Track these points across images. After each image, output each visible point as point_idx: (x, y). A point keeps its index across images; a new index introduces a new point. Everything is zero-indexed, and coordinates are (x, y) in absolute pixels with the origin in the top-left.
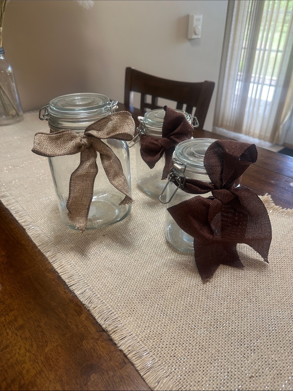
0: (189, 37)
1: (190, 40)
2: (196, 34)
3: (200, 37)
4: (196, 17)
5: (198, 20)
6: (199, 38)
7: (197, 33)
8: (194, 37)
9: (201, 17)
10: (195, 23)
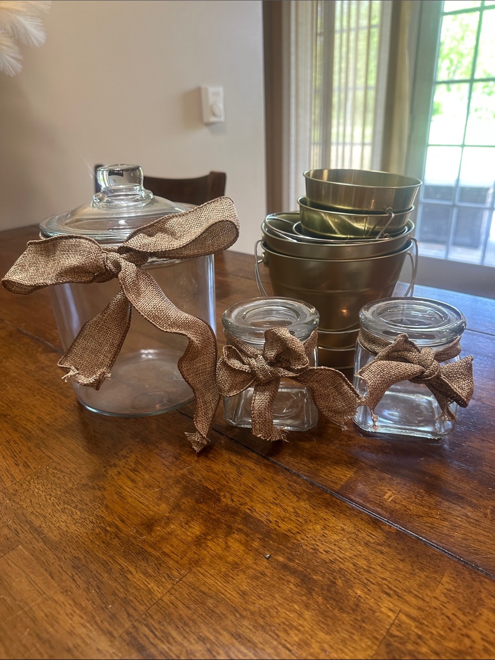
0: (205, 120)
1: (208, 124)
2: (214, 115)
3: (222, 119)
4: (211, 90)
5: (216, 94)
6: (221, 122)
7: (217, 112)
8: (213, 119)
9: (221, 90)
10: (211, 99)
